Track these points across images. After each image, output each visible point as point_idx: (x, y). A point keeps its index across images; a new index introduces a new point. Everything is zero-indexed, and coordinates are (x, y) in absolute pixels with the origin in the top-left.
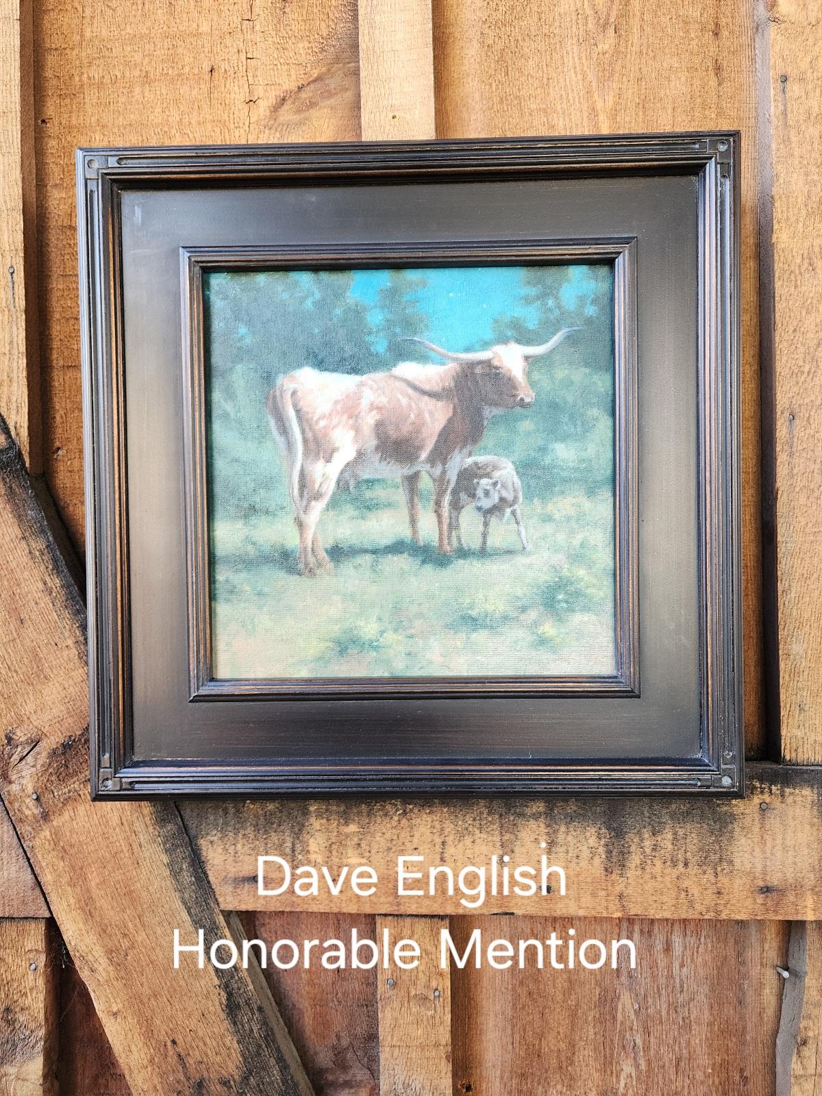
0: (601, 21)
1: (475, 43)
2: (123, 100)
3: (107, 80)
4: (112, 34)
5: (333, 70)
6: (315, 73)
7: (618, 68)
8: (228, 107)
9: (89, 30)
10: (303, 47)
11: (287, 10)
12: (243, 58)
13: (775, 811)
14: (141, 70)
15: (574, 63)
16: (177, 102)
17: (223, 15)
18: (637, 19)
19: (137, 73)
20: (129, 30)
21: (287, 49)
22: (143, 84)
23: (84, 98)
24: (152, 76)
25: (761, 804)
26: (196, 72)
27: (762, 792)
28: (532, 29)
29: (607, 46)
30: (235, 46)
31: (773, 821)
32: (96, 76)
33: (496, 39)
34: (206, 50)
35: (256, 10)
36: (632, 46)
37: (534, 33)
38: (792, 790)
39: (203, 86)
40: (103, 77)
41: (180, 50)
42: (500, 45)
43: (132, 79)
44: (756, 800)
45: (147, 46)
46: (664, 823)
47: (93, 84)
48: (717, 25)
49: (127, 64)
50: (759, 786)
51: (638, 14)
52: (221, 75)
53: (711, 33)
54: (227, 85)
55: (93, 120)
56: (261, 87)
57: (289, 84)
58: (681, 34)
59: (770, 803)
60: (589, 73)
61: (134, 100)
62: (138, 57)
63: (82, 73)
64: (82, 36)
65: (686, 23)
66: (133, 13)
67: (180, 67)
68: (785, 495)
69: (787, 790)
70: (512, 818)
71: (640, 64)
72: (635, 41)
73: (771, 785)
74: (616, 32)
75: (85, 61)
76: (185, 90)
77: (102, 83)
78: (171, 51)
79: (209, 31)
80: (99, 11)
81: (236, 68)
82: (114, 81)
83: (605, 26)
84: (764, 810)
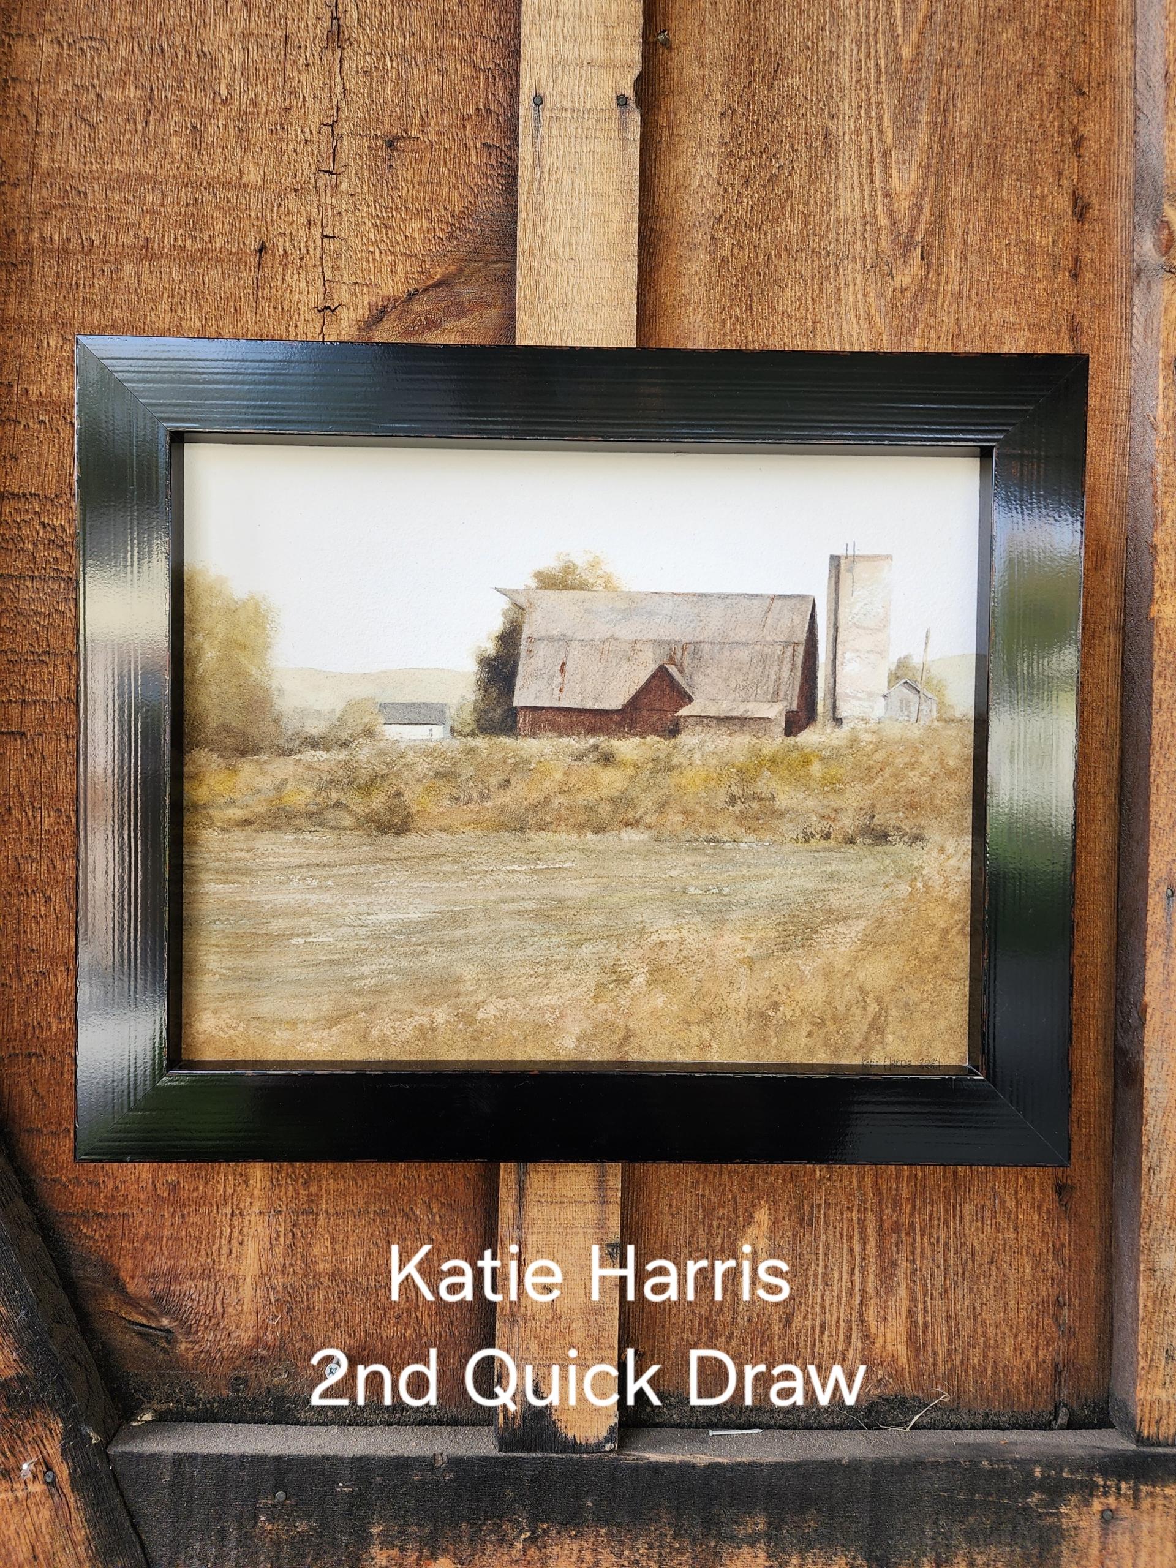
0: (902, 238)
1: (701, 252)
2: (102, 282)
3: (74, 245)
4: (87, 169)
5: (467, 271)
6: (438, 274)
7: (923, 314)
8: (286, 316)
9: (46, 156)
10: (420, 229)
11: (396, 163)
12: (318, 237)
13: (1125, 1523)
14: (136, 236)
15: (856, 301)
16: (198, 297)
17: (285, 158)
18: (957, 240)
19: (129, 240)
20: (118, 164)
21: (392, 228)
22: (140, 260)
23: (32, 273)
24: (156, 247)
25: (1102, 1512)
26: (234, 250)
27: (1106, 1494)
28: (794, 239)
29: (908, 280)
30: (304, 214)
31: (1122, 1541)
32: (56, 237)
33: (736, 250)
34: (253, 214)
35: (344, 157)
36: (947, 282)
37: (796, 247)
38: (1150, 1489)
39: (244, 275)
40: (69, 240)
41: (208, 210)
42: (740, 261)
43: (120, 249)
44: (1097, 1505)
45: (149, 197)
46: (956, 1547)
47: (51, 251)
48: (1076, 260)
49: (110, 222)
50: (1102, 1483)
51: (958, 231)
52: (278, 259)
53: (1067, 274)
54: (288, 278)
55: (46, 310)
56: (344, 287)
57: (392, 286)
58: (1022, 270)
59: (1117, 1509)
60: (878, 320)
61: (121, 285)
62: (132, 213)
63: (31, 230)
64: (34, 165)
65: (1031, 254)
66: (128, 136)
67: (206, 238)
68: (1158, 1015)
69: (1144, 1489)
70: (712, 1544)
71: (957, 312)
72: (951, 275)
73: (1119, 1481)
74: (923, 259)
75: (37, 210)
76: (212, 277)
77: (66, 250)
78: (191, 209)
79: (260, 183)
80: (66, 125)
81: (304, 251)
82: (88, 250)
83: (907, 246)
84: (1107, 1522)
